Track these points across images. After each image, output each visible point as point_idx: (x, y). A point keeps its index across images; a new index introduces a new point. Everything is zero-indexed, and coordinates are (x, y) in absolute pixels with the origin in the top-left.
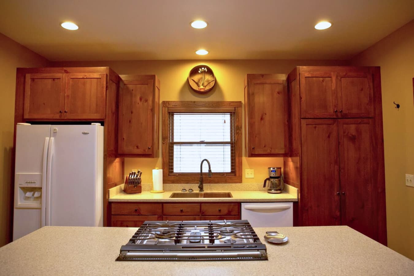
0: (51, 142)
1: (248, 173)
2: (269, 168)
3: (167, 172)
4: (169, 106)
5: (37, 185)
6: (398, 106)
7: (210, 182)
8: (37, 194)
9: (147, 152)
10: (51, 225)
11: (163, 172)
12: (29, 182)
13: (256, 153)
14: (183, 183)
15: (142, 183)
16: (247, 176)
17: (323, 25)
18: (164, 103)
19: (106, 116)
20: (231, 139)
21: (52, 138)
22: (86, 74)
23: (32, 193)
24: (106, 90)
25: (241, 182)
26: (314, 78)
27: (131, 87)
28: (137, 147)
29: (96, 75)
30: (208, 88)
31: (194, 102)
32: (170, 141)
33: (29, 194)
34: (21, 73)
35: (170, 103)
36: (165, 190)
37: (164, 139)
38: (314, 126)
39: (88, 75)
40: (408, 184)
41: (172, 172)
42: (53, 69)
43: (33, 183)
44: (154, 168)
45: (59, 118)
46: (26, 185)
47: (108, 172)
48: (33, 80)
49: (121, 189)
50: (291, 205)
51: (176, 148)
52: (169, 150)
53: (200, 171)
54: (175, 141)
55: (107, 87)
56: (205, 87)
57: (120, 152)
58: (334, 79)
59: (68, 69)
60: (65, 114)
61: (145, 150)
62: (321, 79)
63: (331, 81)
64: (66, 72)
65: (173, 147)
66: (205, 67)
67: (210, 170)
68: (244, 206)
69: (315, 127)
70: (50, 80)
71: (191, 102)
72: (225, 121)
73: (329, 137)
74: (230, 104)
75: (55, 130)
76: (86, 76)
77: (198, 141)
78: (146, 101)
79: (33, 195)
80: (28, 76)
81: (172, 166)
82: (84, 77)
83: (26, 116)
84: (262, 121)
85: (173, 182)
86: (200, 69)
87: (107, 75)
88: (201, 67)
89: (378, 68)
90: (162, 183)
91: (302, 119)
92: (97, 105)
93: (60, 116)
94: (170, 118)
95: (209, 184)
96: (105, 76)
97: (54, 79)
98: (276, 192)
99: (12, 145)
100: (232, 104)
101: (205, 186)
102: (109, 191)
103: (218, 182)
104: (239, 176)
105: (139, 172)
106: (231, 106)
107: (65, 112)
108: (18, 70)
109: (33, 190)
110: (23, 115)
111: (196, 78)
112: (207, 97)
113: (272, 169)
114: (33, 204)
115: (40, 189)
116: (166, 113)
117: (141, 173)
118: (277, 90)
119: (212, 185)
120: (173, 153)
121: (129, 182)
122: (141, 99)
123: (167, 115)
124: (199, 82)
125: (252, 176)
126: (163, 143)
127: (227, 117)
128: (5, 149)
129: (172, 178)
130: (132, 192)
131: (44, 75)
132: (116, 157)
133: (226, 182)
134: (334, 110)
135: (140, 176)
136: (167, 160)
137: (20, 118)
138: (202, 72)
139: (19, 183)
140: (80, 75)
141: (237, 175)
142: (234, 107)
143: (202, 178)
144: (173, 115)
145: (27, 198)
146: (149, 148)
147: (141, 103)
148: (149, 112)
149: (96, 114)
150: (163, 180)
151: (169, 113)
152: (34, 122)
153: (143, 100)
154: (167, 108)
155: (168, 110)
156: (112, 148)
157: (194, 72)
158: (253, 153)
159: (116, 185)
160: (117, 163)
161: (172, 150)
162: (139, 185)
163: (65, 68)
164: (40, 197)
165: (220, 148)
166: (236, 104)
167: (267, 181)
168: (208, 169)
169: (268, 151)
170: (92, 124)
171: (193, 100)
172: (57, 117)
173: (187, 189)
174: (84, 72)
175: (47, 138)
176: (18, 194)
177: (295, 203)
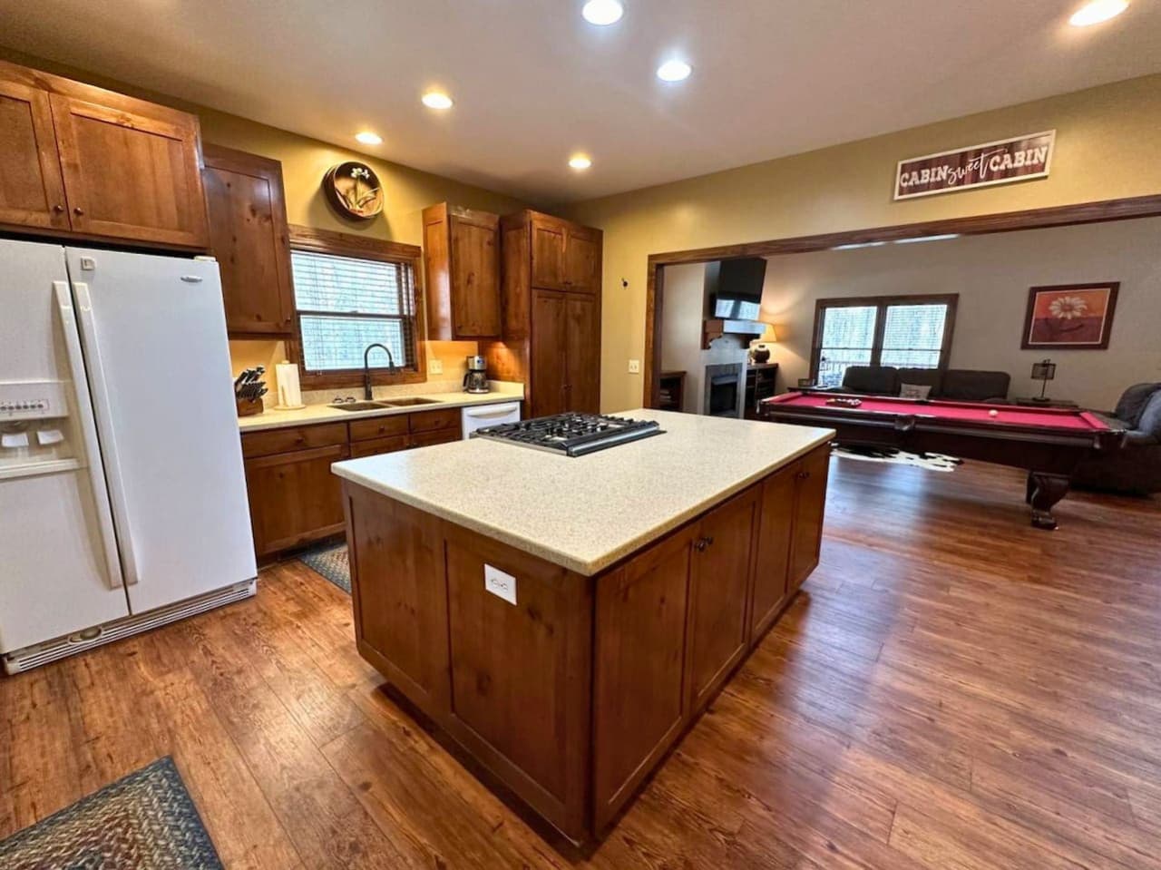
1: (433, 366)
6: (625, 284)
12: (13, 405)
14: (335, 388)
17: (580, 163)
25: (425, 380)
40: (631, 370)
43: (33, 407)
45: (50, 227)
50: (517, 405)
53: (363, 366)
58: (565, 238)
67: (391, 363)
68: (466, 412)
76: (128, 120)
82: (122, 120)
88: (356, 165)
89: (601, 233)
90: (299, 389)
91: (535, 288)
98: (482, 391)
104: (422, 372)
106: (406, 252)
112: (364, 229)
119: (382, 387)
130: (249, 412)
141: (420, 370)
150: (301, 385)
168: (388, 360)
177: (523, 403)
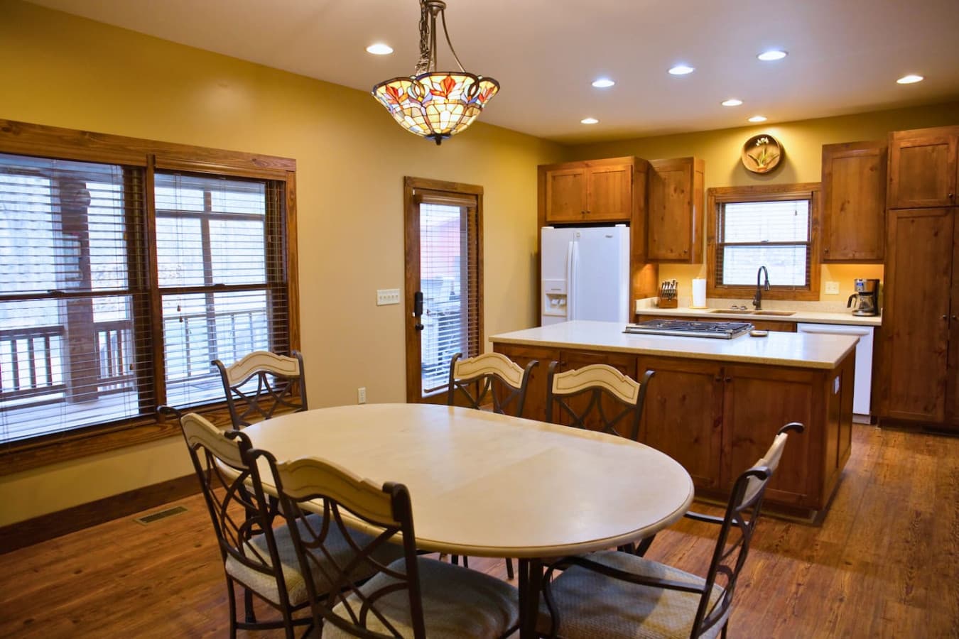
0: (574, 246)
2: (856, 280)
3: (712, 282)
4: (717, 195)
5: (562, 292)
7: (772, 298)
8: (562, 302)
9: (684, 257)
10: (576, 319)
11: (707, 283)
13: (831, 258)
15: (678, 296)
16: (827, 291)
18: (710, 190)
19: (632, 215)
20: (809, 239)
21: (576, 243)
22: (609, 167)
23: (557, 300)
24: (632, 184)
26: (917, 148)
27: (663, 175)
28: (672, 251)
29: (620, 168)
30: (771, 166)
31: (752, 187)
32: (718, 240)
33: (555, 302)
34: (542, 170)
35: (718, 190)
36: (708, 306)
37: (709, 239)
38: (911, 219)
39: (611, 168)
41: (721, 283)
42: (574, 163)
44: (695, 278)
46: (551, 292)
47: (634, 281)
48: (554, 177)
49: (652, 302)
51: (727, 251)
52: (717, 253)
54: (727, 241)
55: (632, 180)
56: (768, 164)
57: (651, 256)
59: (590, 162)
60: (588, 214)
61: (680, 255)
62: (930, 148)
63: (948, 149)
64: (587, 166)
65: (723, 250)
66: (765, 136)
69: (913, 221)
70: (571, 177)
71: (748, 187)
72: (796, 212)
73: (936, 234)
74: (804, 187)
75: (578, 233)
77: (759, 241)
78: (683, 191)
79: (559, 302)
80: (549, 175)
81: (722, 275)
83: (549, 219)
84: (843, 213)
85: (721, 296)
86: (759, 141)
87: (632, 166)
92: (622, 203)
93: (583, 217)
94: (719, 211)
95: (769, 301)
96: (630, 167)
97: (575, 175)
99: (536, 250)
100: (808, 187)
101: (763, 302)
102: (635, 302)
103: (783, 299)
105: (674, 281)
107: (588, 212)
108: (540, 167)
109: (558, 297)
110: (546, 218)
111: (754, 152)
113: (858, 281)
114: (560, 312)
115: (565, 296)
116: (713, 204)
117: (677, 283)
118: (870, 165)
120: (722, 258)
121: (661, 294)
122: (675, 190)
123: (714, 208)
124: (758, 158)
125: (836, 292)
126: (708, 245)
127: (804, 206)
128: (531, 255)
129: (719, 290)
131: (566, 171)
132: (646, 262)
133: (795, 298)
134: (948, 194)
135: (676, 287)
136: (713, 267)
137: (543, 221)
138: (761, 145)
139: (546, 289)
140: (603, 169)
142: (811, 191)
143: (760, 291)
144: (724, 207)
145: (553, 306)
146: (685, 252)
147: (675, 196)
148: (686, 205)
149: (620, 214)
151: (718, 204)
152: (558, 225)
153: (678, 191)
154: (713, 198)
155: (715, 199)
156: (640, 251)
157: (751, 145)
158: (827, 258)
159: (646, 297)
160: (647, 270)
161: (722, 254)
162: (675, 298)
163: (586, 162)
164: (565, 305)
165: (789, 251)
166: (813, 186)
167: (854, 299)
169: (850, 256)
170: (617, 225)
171: (750, 185)
172: (579, 218)
173: (739, 306)
174: (607, 165)
175: (571, 243)
176: (545, 300)
